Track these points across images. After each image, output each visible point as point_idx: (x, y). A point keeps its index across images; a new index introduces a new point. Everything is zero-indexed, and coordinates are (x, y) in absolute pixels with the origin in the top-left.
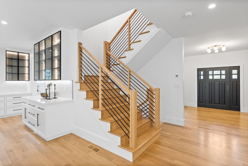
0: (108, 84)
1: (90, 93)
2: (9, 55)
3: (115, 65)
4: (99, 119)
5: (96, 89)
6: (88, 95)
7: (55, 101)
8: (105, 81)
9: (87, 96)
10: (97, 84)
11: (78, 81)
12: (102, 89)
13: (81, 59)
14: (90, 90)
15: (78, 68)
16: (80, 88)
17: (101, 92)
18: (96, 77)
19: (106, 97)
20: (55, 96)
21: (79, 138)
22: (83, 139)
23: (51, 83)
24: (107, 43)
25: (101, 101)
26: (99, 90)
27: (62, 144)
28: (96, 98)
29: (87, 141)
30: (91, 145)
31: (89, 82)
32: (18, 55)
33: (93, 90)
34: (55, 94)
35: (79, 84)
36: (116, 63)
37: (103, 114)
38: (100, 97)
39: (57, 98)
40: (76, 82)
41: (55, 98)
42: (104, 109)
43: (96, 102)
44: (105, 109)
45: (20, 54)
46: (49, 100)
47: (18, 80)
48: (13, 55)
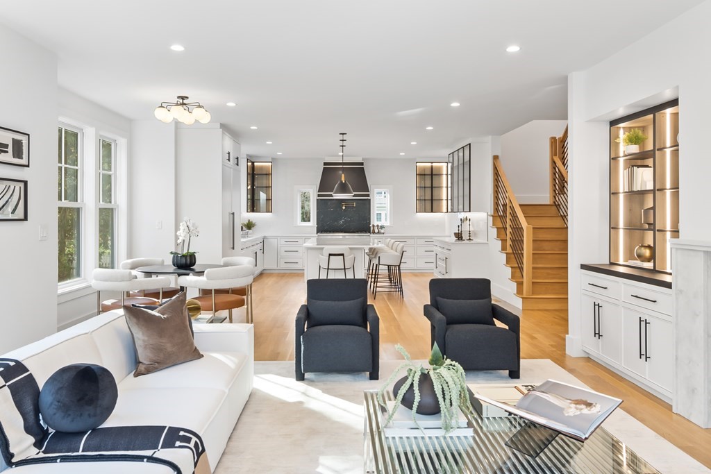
2: (420, 168)
6: (498, 234)
11: (492, 214)
14: (499, 227)
16: (493, 223)
17: (509, 230)
20: (470, 236)
23: (466, 217)
25: (509, 242)
28: (505, 238)
32: (432, 168)
34: (470, 234)
35: (493, 217)
39: (472, 240)
40: (490, 216)
41: (470, 239)
43: (504, 242)
45: (434, 164)
47: (432, 212)
48: (424, 169)
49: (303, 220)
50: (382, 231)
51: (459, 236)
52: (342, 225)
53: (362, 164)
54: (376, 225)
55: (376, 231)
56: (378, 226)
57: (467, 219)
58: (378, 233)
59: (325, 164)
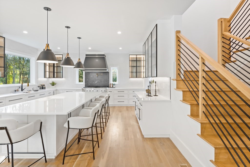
0: (212, 82)
1: (189, 94)
2: (132, 58)
3: (239, 51)
4: (197, 134)
5: (195, 90)
6: (185, 97)
7: (156, 98)
8: (208, 78)
9: (183, 97)
10: (197, 82)
11: (175, 78)
12: (203, 90)
13: (178, 51)
14: (188, 90)
15: (175, 63)
16: (177, 86)
18: (195, 72)
19: (210, 103)
20: (156, 93)
21: (175, 147)
22: (179, 152)
23: (153, 80)
24: (223, 20)
26: (198, 91)
27: (155, 147)
28: (196, 103)
29: (183, 156)
30: (186, 164)
31: (192, 79)
32: (136, 58)
33: (192, 90)
34: (156, 92)
35: (176, 81)
36: (241, 49)
37: (205, 128)
38: (201, 101)
39: (158, 96)
40: (173, 80)
41: (156, 95)
42: (205, 122)
43: (195, 108)
44: (208, 121)
45: (138, 56)
46: (149, 97)
47: (137, 77)
48: (133, 58)
49: (80, 81)
50: (114, 86)
51: (149, 92)
52: (96, 84)
53: (104, 55)
54: (111, 83)
55: (111, 86)
56: (112, 84)
57: (153, 82)
58: (113, 87)
59: (86, 55)
